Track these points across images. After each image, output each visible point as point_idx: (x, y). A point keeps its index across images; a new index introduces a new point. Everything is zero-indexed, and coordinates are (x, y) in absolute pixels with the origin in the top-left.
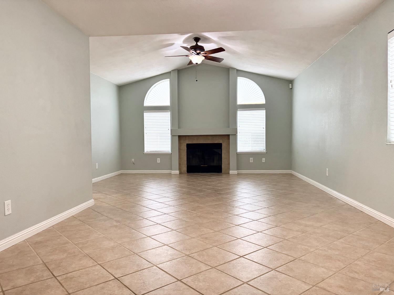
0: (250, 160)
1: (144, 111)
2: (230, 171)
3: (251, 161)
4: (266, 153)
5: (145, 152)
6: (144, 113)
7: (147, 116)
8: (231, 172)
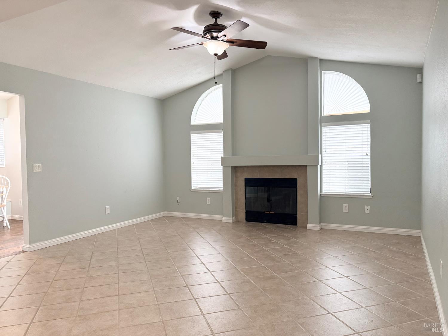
0: (344, 208)
1: (191, 132)
2: (308, 225)
3: (346, 210)
4: (371, 197)
5: (192, 189)
6: (191, 135)
7: (195, 138)
8: (310, 226)
